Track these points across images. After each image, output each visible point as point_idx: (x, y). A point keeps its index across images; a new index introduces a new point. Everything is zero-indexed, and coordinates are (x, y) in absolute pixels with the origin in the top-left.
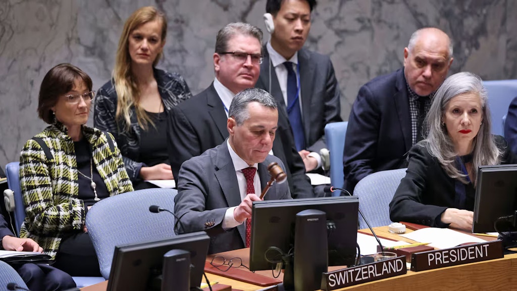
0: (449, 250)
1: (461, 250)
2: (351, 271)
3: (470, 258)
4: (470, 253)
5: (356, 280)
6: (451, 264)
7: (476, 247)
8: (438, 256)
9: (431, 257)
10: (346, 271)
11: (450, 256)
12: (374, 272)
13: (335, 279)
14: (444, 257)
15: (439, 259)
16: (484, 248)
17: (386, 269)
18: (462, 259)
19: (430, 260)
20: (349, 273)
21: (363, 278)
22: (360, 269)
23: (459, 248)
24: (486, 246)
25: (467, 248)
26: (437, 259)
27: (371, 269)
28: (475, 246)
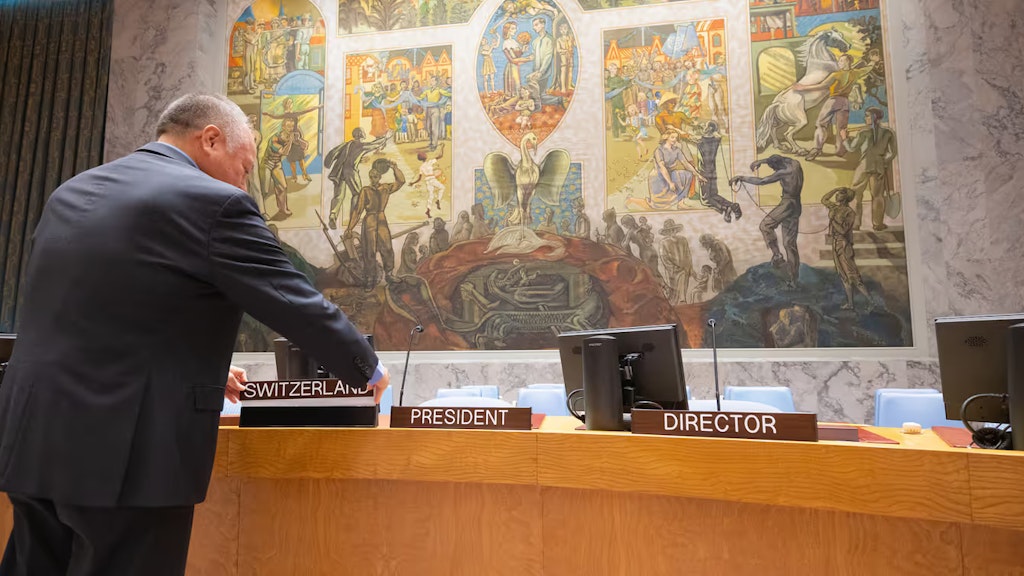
0: (445, 409)
1: (463, 411)
2: (284, 384)
3: (476, 423)
4: (476, 417)
5: (291, 394)
6: (445, 426)
7: (488, 412)
8: (427, 414)
9: (416, 413)
10: (275, 382)
11: (444, 416)
12: (322, 389)
13: (256, 389)
14: (435, 416)
15: (428, 417)
16: (500, 415)
17: (342, 389)
18: (463, 423)
19: (413, 417)
20: (280, 387)
21: (303, 394)
22: (298, 383)
23: (461, 409)
24: (503, 411)
25: (472, 410)
26: (424, 417)
27: (317, 385)
28: (485, 409)
